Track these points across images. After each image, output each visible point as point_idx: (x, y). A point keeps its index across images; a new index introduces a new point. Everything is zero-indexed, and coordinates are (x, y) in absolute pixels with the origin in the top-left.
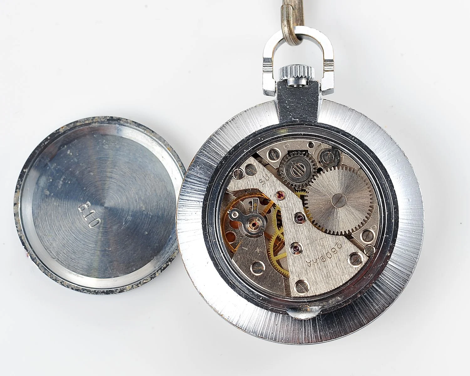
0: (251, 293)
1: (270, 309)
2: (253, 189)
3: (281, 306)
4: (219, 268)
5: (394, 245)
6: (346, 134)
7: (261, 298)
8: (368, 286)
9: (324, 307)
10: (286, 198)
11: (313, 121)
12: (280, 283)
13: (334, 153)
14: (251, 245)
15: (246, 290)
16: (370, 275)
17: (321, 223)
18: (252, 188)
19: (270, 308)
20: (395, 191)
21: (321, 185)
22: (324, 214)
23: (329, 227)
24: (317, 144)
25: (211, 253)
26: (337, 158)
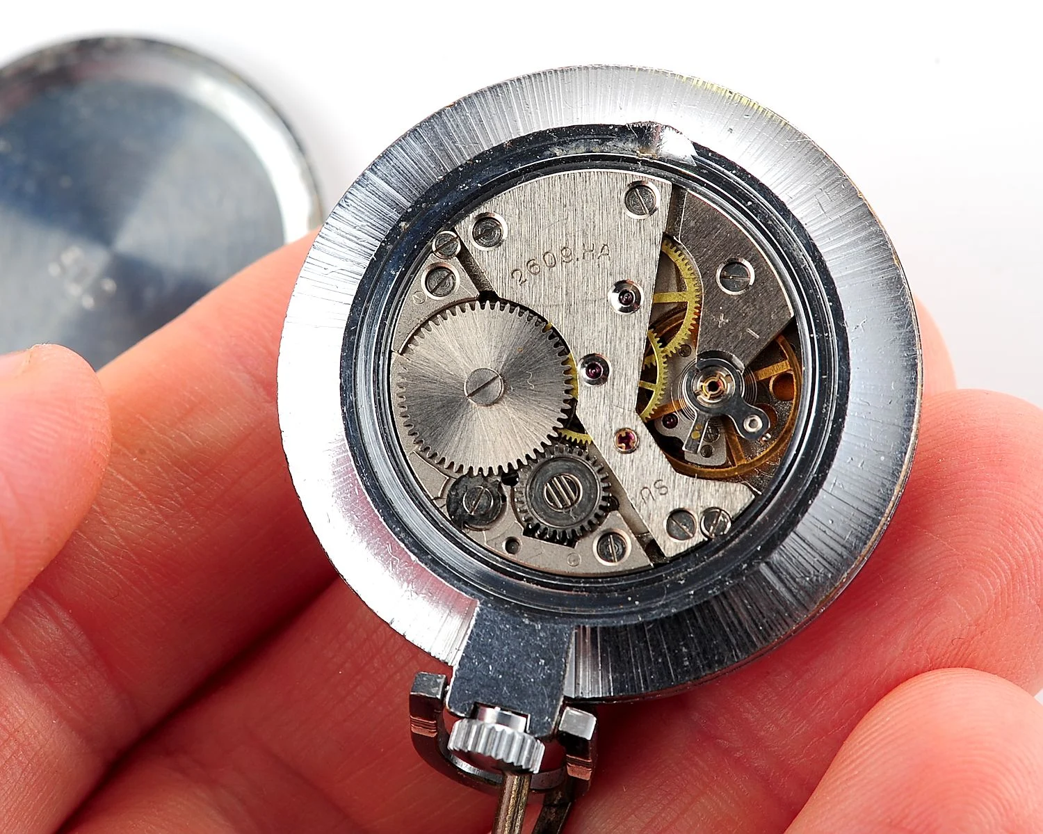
0: (770, 222)
1: (736, 169)
2: (691, 476)
3: (705, 171)
4: (831, 304)
5: (383, 244)
6: (416, 551)
7: (750, 203)
8: (477, 161)
9: (600, 141)
10: (614, 432)
11: (489, 607)
12: (692, 224)
13: (460, 511)
14: (736, 336)
15: (780, 234)
16: (464, 187)
17: (545, 346)
18: (691, 478)
19: (734, 172)
20: (341, 374)
21: (519, 438)
22: (532, 365)
23: (528, 330)
24: (496, 544)
25: (840, 348)
26: (457, 494)
